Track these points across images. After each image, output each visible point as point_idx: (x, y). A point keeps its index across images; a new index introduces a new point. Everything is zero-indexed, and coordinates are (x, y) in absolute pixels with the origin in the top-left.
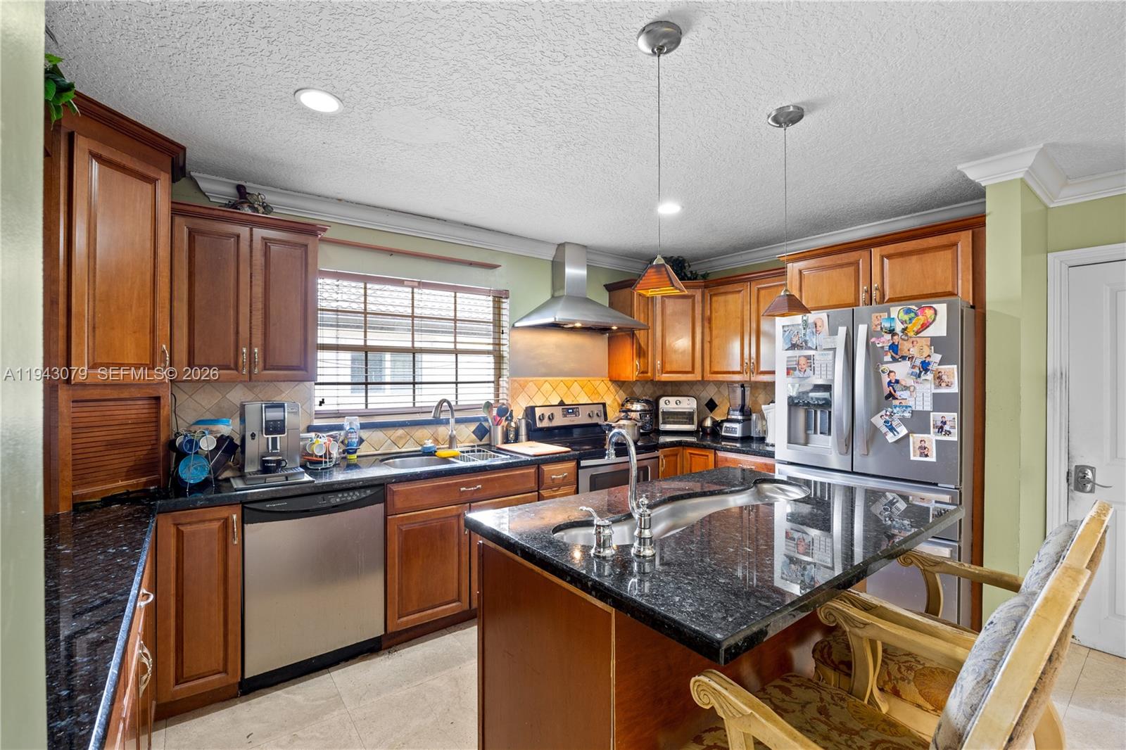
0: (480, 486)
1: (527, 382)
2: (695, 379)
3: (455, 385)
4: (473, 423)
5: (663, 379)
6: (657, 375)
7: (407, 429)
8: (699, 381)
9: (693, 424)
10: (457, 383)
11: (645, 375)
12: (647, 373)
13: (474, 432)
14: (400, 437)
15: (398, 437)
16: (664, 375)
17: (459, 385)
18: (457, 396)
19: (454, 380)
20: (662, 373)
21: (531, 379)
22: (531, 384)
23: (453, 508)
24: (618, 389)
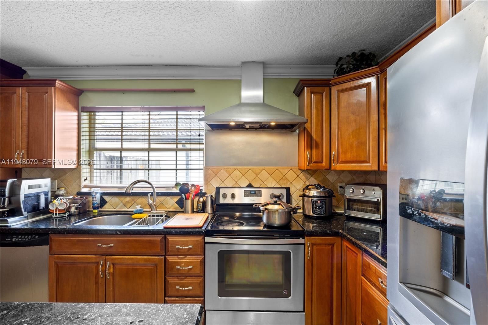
0: (112, 245)
1: (220, 170)
2: (370, 169)
3: (175, 171)
4: (176, 197)
5: (338, 169)
6: (333, 164)
7: (132, 198)
8: (375, 171)
9: (378, 213)
10: (176, 170)
11: (319, 164)
12: (322, 162)
13: (176, 202)
14: (128, 202)
15: (127, 201)
16: (338, 165)
17: (178, 171)
18: (176, 178)
19: (175, 168)
20: (338, 162)
21: (222, 167)
22: (222, 171)
23: (93, 257)
24: (309, 176)
